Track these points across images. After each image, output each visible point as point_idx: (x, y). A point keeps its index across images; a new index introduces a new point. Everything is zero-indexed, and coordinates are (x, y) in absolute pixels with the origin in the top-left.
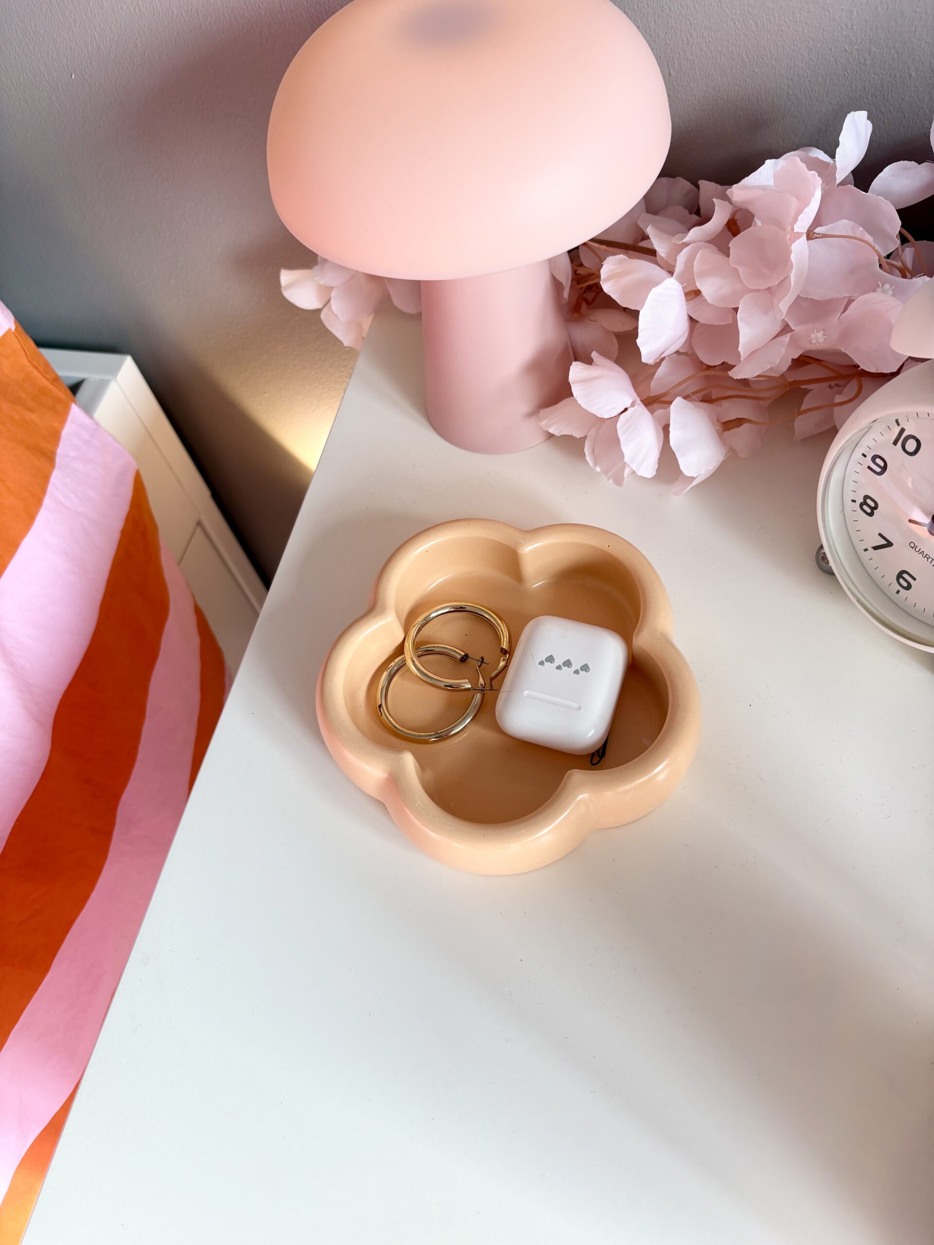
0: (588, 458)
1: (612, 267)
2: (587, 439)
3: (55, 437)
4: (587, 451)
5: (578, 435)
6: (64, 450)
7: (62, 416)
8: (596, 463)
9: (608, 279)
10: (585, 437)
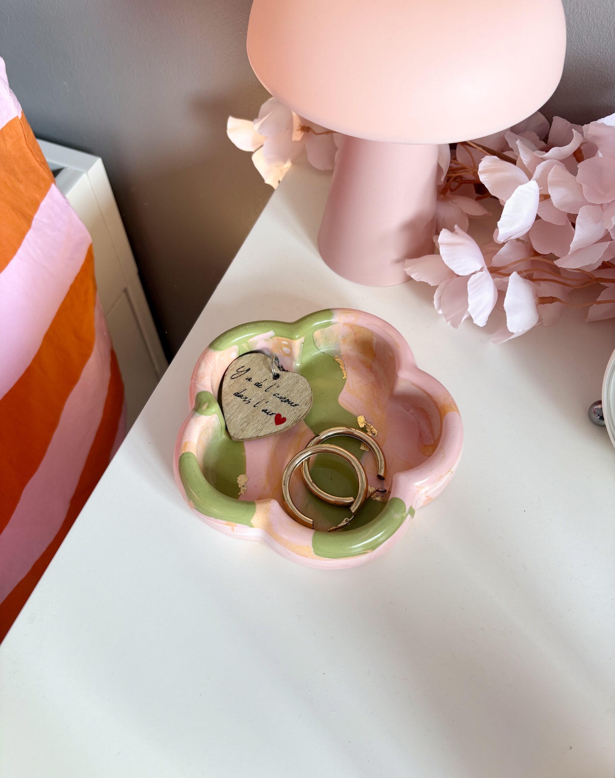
0: (435, 302)
1: (488, 164)
2: (438, 287)
3: (36, 205)
4: (436, 297)
5: (432, 284)
6: (39, 217)
7: (44, 192)
8: (440, 307)
9: (484, 172)
10: (437, 287)
